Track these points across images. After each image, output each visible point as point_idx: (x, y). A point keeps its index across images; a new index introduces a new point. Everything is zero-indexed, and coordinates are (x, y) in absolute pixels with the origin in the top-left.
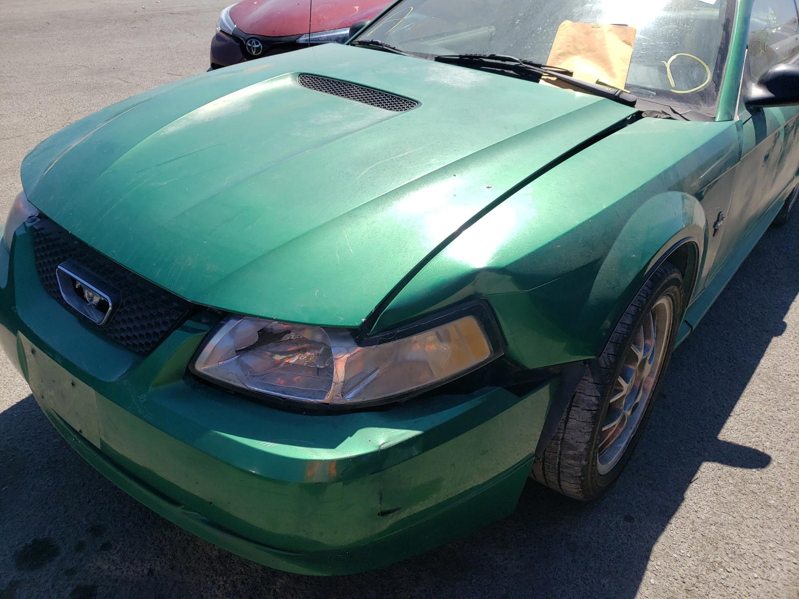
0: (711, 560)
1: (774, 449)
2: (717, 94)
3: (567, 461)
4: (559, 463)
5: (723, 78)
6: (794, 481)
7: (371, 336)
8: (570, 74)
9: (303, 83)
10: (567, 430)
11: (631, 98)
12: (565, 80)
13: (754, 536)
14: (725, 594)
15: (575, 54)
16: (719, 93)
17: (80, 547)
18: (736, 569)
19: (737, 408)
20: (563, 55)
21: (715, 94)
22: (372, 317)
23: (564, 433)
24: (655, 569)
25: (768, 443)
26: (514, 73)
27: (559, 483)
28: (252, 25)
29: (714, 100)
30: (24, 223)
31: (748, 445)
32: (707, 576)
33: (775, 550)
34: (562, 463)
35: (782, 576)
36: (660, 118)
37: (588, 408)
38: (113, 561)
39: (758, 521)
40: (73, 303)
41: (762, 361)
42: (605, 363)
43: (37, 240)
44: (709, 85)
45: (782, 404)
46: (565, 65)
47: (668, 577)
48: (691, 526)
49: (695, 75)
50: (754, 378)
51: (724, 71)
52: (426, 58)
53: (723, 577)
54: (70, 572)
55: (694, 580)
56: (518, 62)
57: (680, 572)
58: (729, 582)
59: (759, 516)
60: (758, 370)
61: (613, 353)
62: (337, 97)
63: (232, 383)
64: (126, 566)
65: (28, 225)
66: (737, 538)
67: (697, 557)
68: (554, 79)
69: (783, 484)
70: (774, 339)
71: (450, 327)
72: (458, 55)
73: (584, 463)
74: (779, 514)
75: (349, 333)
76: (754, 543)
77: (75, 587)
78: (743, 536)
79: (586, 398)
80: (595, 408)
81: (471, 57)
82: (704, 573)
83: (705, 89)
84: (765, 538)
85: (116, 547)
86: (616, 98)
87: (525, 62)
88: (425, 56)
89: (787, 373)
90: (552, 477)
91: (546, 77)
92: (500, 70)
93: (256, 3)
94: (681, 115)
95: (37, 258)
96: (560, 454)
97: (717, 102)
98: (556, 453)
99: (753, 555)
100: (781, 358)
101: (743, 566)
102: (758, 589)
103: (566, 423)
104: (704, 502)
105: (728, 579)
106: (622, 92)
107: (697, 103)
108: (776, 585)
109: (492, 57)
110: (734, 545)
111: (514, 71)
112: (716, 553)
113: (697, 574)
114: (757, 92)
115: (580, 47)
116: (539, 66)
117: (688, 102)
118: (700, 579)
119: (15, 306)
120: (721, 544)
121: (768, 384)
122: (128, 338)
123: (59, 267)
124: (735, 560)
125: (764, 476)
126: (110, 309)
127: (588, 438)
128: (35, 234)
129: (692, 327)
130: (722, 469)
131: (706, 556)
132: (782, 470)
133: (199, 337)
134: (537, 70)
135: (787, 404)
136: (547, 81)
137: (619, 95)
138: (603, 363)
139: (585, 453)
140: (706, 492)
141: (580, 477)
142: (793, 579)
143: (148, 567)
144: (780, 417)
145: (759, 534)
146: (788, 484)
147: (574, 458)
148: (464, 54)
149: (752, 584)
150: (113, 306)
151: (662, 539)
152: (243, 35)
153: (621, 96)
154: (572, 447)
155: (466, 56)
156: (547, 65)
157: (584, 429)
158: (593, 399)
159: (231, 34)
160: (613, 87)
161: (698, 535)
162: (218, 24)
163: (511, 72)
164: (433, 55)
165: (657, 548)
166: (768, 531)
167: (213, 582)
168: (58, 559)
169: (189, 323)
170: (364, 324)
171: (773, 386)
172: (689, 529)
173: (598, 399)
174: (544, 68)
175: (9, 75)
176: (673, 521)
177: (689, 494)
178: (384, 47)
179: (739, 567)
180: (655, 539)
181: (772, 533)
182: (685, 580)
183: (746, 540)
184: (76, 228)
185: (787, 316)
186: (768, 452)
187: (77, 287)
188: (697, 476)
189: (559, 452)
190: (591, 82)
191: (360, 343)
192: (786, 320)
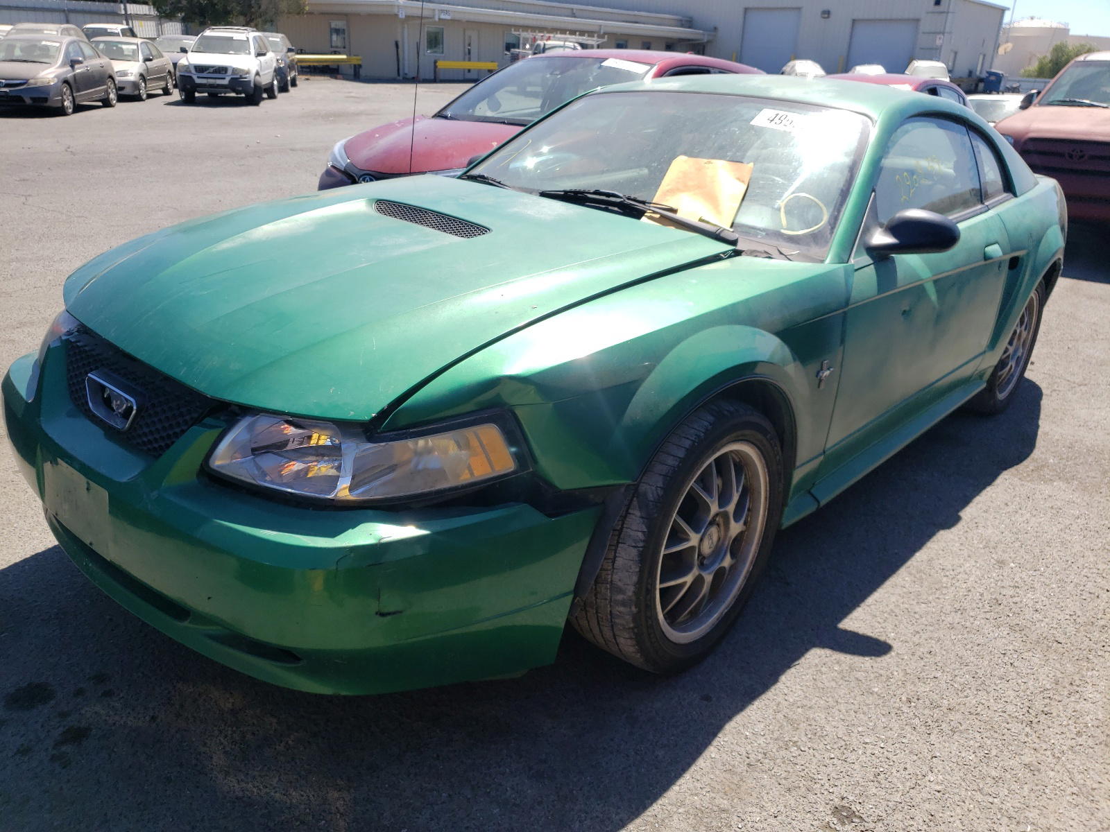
0: (786, 739)
1: (897, 640)
2: (831, 236)
3: (617, 608)
4: (611, 611)
5: (839, 221)
6: (909, 671)
7: (382, 432)
8: (674, 211)
9: (380, 210)
10: (615, 571)
11: (732, 237)
12: (668, 218)
13: (843, 720)
14: (791, 770)
15: (683, 191)
16: (833, 235)
17: (79, 692)
18: (812, 749)
19: (870, 600)
20: (672, 191)
21: (829, 236)
22: (383, 414)
23: (612, 575)
24: (719, 744)
25: (892, 634)
26: (619, 210)
27: (615, 639)
28: (367, 161)
29: (827, 242)
30: (60, 337)
31: (870, 634)
32: (777, 753)
33: (863, 734)
34: (613, 612)
35: (863, 758)
36: (759, 257)
37: (634, 544)
38: (113, 707)
39: (853, 706)
40: (99, 413)
41: (918, 554)
42: (653, 496)
43: (71, 353)
44: (824, 227)
45: (924, 597)
46: (670, 203)
47: (732, 752)
48: (775, 707)
49: (810, 216)
50: (903, 572)
51: (842, 213)
52: (531, 193)
53: (794, 755)
54: (64, 715)
55: (760, 756)
56: (621, 198)
57: (747, 749)
58: (800, 761)
59: (855, 702)
60: (909, 563)
61: (662, 486)
62: (410, 223)
63: (243, 478)
64: (127, 712)
65: (64, 338)
66: (823, 721)
67: (771, 736)
68: (658, 216)
69: (896, 673)
70: (942, 532)
71: (469, 432)
72: (562, 190)
73: (634, 609)
74: (880, 702)
75: (361, 430)
76: (841, 726)
77: (67, 728)
78: (831, 719)
79: (632, 533)
80: (641, 544)
81: (576, 193)
82: (774, 750)
83: (820, 231)
84: (856, 722)
85: (119, 695)
86: (717, 236)
87: (629, 199)
88: (530, 191)
89: (942, 567)
90: (608, 633)
91: (649, 215)
92: (604, 206)
93: (377, 135)
94: (786, 256)
95: (69, 370)
96: (611, 599)
97: (830, 244)
98: (606, 599)
99: (835, 737)
100: (941, 552)
101: (821, 746)
102: (831, 768)
103: (614, 562)
104: (798, 687)
105: (799, 758)
106: (724, 229)
107: (808, 244)
108: (853, 766)
109: (597, 193)
110: (817, 727)
111: (619, 208)
112: (794, 733)
113: (765, 751)
114: (880, 238)
115: (690, 183)
116: (643, 203)
117: (798, 244)
118: (768, 755)
119: (39, 417)
120: (803, 726)
121: (915, 577)
122: (150, 442)
123: (89, 375)
124: (814, 741)
125: (875, 665)
126: (134, 412)
127: (635, 579)
128: (70, 347)
129: (818, 502)
130: (831, 656)
131: (781, 736)
132: (899, 660)
133: (216, 432)
134: (640, 206)
135: (931, 598)
136: (651, 218)
137: (719, 234)
138: (651, 496)
139: (634, 598)
140: (803, 677)
141: (632, 628)
142: (874, 762)
143: (151, 715)
144: (917, 609)
145: (850, 719)
146: (902, 674)
147: (623, 604)
148: (568, 189)
149: (825, 763)
150: (137, 410)
151: (739, 719)
152: (356, 171)
153: (722, 235)
154: (621, 591)
155: (571, 192)
156: (654, 202)
157: (631, 568)
158: (640, 534)
159: (343, 169)
160: (715, 225)
161: (780, 716)
162: (330, 159)
163: (616, 209)
164: (538, 190)
165: (730, 727)
166: (862, 716)
167: (221, 732)
168: (53, 702)
169: (208, 420)
170: (374, 419)
171: (921, 579)
172: (771, 711)
173: (644, 535)
174: (648, 205)
175: (77, 214)
176: (757, 703)
177: (783, 678)
178: (490, 181)
179: (815, 746)
180: (729, 718)
181: (866, 718)
182: (750, 756)
183: (833, 723)
184: (110, 335)
185: (964, 510)
186: (889, 642)
187: (105, 396)
188: (800, 661)
189: (609, 598)
190: (693, 219)
191: (370, 439)
192: (962, 514)
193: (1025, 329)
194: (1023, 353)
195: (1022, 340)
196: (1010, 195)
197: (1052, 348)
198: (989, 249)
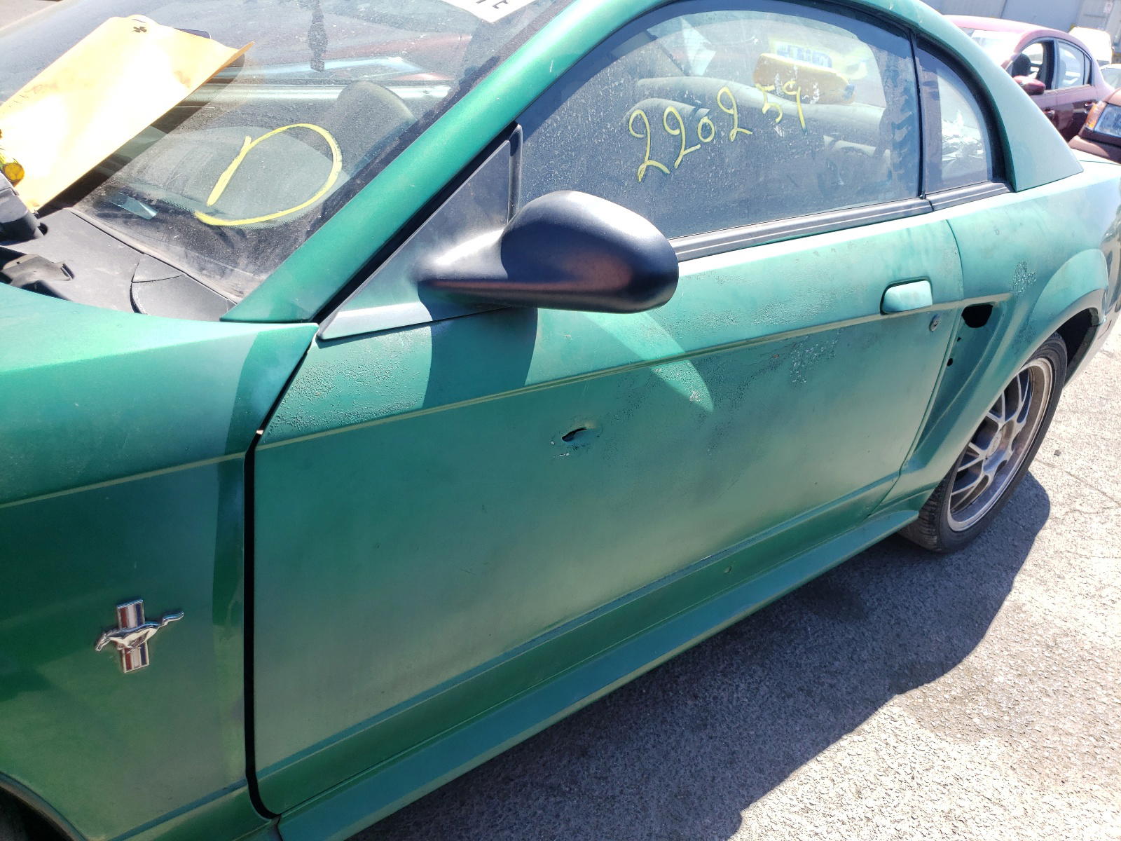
2: (304, 242)
5: (350, 201)
16: (309, 239)
29: (284, 256)
44: (304, 215)
49: (288, 183)
51: (370, 184)
83: (285, 225)
97: (283, 263)
192: (747, 814)
193: (1020, 420)
194: (1013, 458)
195: (1013, 436)
196: (1003, 186)
197: (1102, 427)
198: (895, 293)
